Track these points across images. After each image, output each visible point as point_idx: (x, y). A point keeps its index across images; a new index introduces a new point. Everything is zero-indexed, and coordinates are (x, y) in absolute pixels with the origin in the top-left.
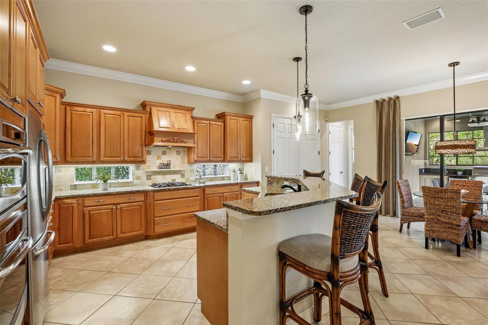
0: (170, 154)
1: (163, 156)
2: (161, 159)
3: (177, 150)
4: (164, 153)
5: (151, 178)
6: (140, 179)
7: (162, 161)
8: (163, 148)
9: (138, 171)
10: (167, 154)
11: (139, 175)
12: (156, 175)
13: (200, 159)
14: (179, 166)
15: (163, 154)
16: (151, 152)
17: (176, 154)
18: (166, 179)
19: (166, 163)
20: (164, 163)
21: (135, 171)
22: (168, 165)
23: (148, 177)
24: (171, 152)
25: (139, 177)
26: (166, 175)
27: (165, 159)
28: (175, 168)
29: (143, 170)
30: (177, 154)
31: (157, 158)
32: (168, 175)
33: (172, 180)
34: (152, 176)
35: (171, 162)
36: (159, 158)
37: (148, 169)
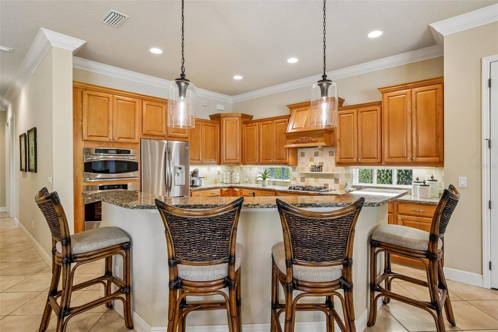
0: (322, 155)
1: (315, 158)
2: (313, 161)
3: (329, 151)
4: (316, 154)
5: (304, 180)
6: (296, 181)
7: (315, 162)
8: (315, 149)
9: (294, 172)
10: (319, 155)
11: (295, 176)
12: (309, 177)
13: (344, 160)
14: (332, 169)
15: (315, 156)
16: (304, 154)
17: (328, 155)
18: (318, 182)
19: (317, 165)
20: (315, 166)
21: (292, 172)
22: (320, 168)
23: (302, 178)
24: (323, 153)
25: (295, 178)
26: (318, 178)
27: (317, 161)
28: (328, 171)
29: (298, 171)
30: (330, 155)
31: (310, 160)
32: (320, 178)
33: (324, 184)
34: (305, 178)
35: (323, 165)
36: (311, 160)
37: (302, 171)
